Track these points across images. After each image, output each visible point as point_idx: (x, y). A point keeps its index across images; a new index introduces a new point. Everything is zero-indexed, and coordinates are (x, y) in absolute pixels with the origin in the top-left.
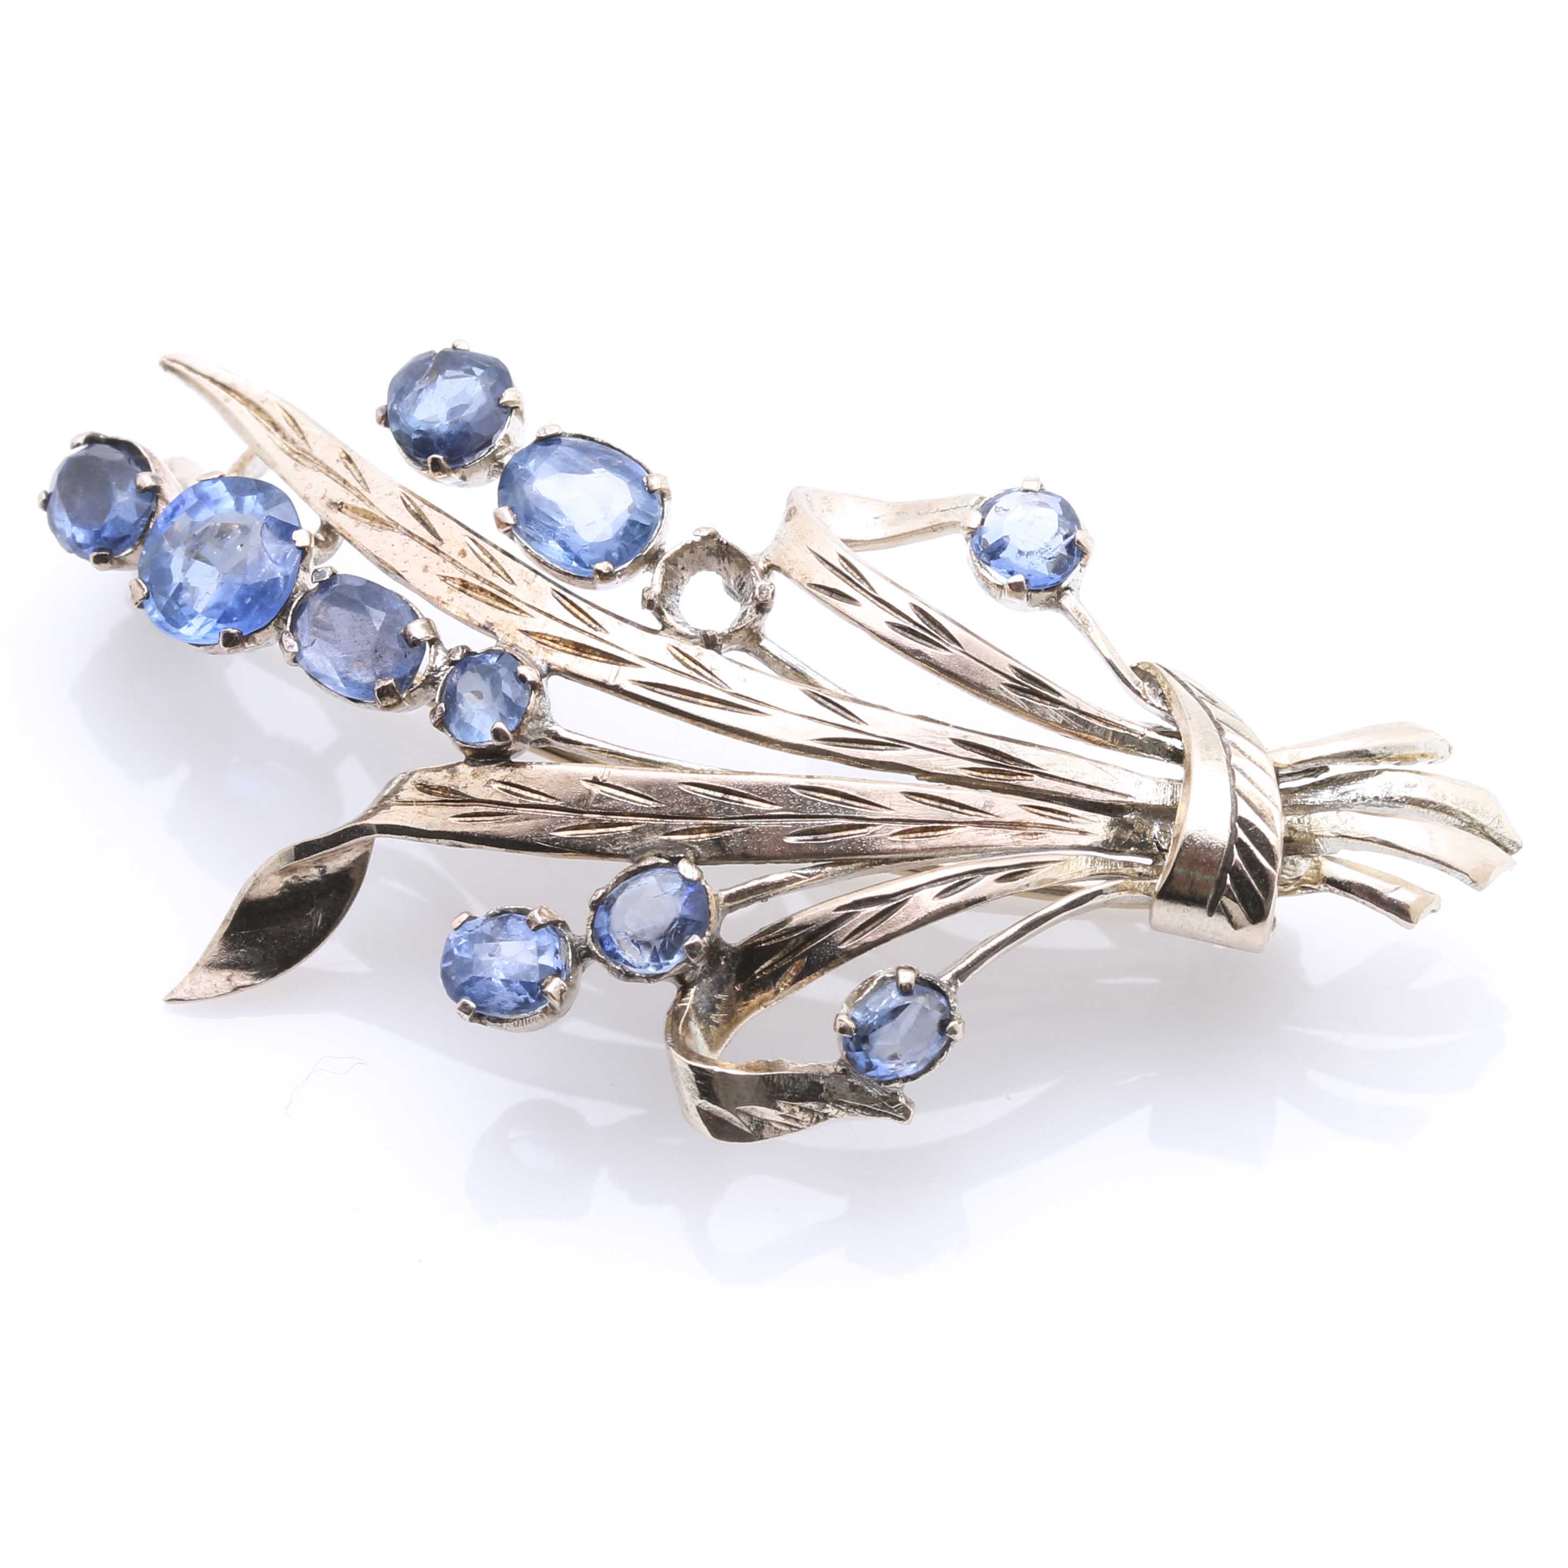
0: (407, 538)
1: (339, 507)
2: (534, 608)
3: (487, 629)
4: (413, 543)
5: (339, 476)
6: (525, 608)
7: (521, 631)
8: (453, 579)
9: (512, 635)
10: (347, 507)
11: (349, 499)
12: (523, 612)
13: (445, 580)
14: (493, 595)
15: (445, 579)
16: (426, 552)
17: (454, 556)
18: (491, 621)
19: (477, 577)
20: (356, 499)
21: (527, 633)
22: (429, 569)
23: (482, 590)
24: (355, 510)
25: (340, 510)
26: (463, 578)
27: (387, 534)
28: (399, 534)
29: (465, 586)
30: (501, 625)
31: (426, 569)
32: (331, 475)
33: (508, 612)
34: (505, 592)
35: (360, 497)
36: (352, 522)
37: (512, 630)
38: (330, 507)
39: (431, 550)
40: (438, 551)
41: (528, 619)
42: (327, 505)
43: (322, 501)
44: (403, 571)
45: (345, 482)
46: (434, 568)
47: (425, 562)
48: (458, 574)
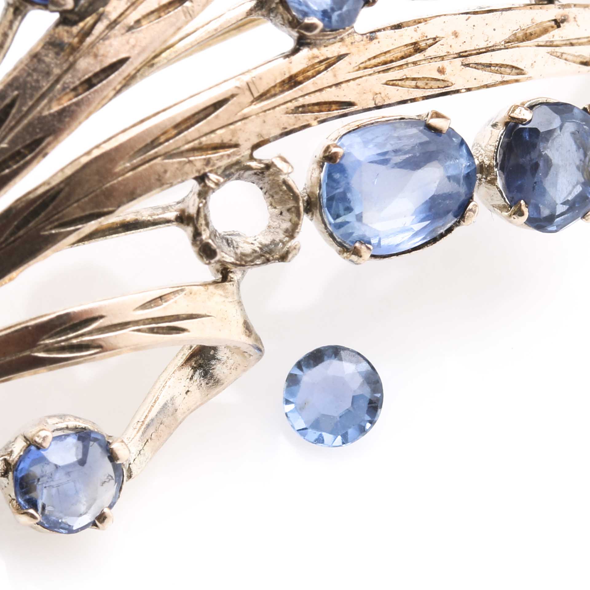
0: (490, 45)
1: (558, 23)
2: (354, 79)
3: (372, 36)
4: (483, 45)
5: (581, 44)
6: (360, 73)
7: (347, 55)
8: (430, 46)
9: (350, 46)
10: (552, 27)
11: (556, 35)
12: (359, 69)
13: (434, 39)
14: (392, 61)
15: (435, 40)
16: (468, 47)
17: (445, 64)
18: (375, 41)
19: (415, 63)
20: (552, 39)
21: (340, 58)
22: (454, 37)
23: (402, 58)
24: (545, 31)
25: (555, 21)
26: (423, 53)
27: (507, 35)
28: (498, 42)
29: (417, 48)
30: (364, 45)
31: (456, 34)
32: (586, 40)
33: (369, 59)
34: (384, 71)
35: (550, 45)
36: (538, 20)
37: (353, 49)
38: (564, 16)
39: (466, 52)
40: (460, 55)
41: (350, 68)
42: (568, 16)
43: (574, 16)
44: (469, 18)
45: (572, 45)
46: (451, 40)
47: (461, 39)
48: (430, 52)
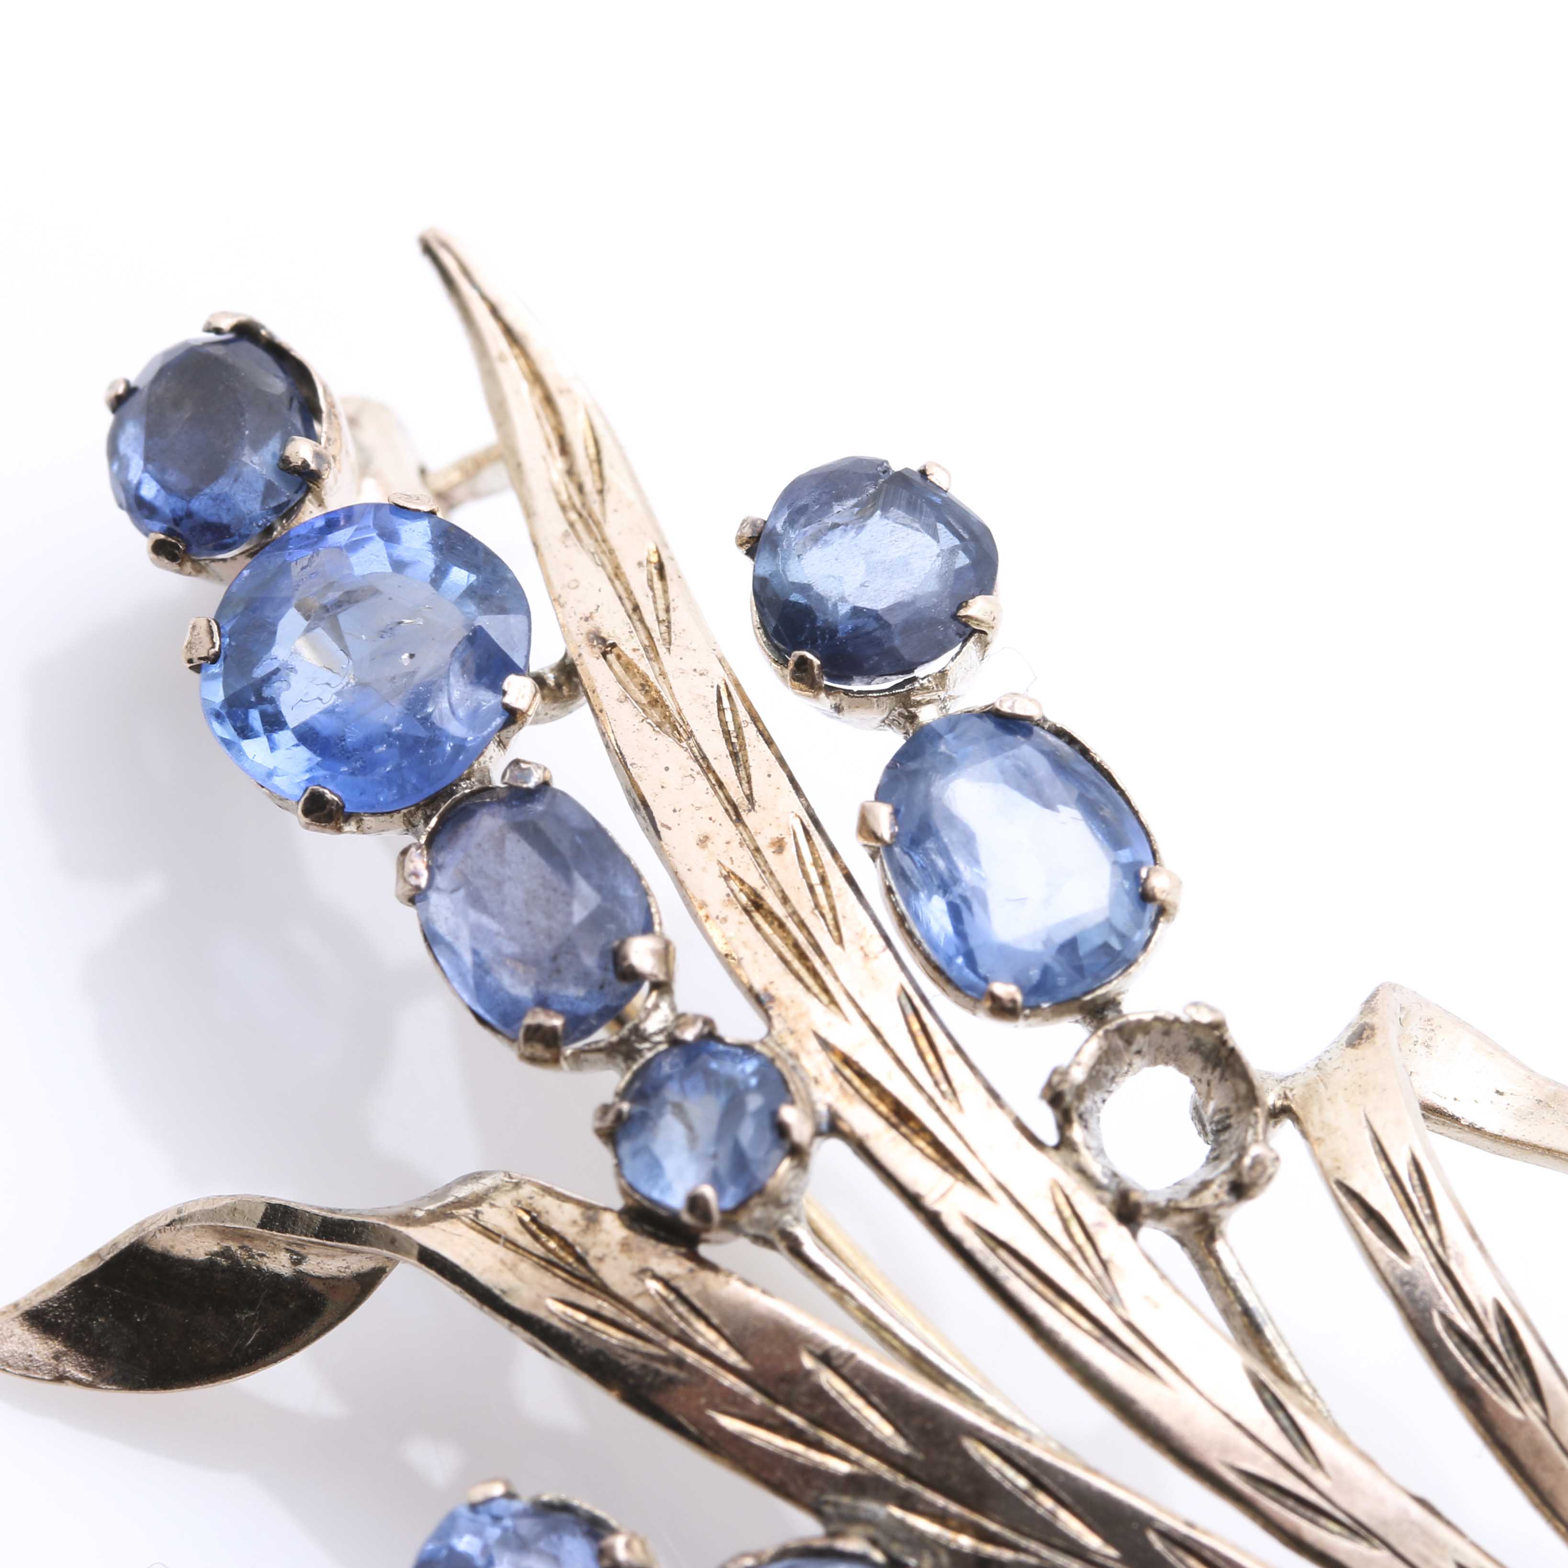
0: (698, 768)
1: (607, 649)
2: (857, 1006)
4: (702, 783)
5: (630, 593)
6: (841, 998)
7: (817, 1036)
8: (742, 882)
9: (799, 1037)
10: (619, 657)
11: (629, 645)
12: (833, 1001)
13: (726, 878)
14: (796, 945)
15: (728, 876)
16: (718, 810)
17: (763, 843)
18: (773, 990)
19: (785, 900)
20: (642, 651)
21: (825, 1045)
22: (709, 843)
23: (782, 925)
24: (628, 666)
25: (604, 655)
26: (760, 889)
27: (666, 743)
28: (686, 754)
29: (757, 904)
30: (787, 1009)
31: (704, 841)
32: (617, 583)
33: (808, 988)
34: (820, 953)
35: (651, 650)
36: (616, 690)
37: (801, 1026)
38: (591, 641)
39: (726, 810)
40: (738, 819)
41: (836, 1019)
42: (588, 634)
43: (583, 622)
44: (664, 825)
45: (636, 608)
46: (717, 846)
47: (708, 828)
48: (754, 879)
